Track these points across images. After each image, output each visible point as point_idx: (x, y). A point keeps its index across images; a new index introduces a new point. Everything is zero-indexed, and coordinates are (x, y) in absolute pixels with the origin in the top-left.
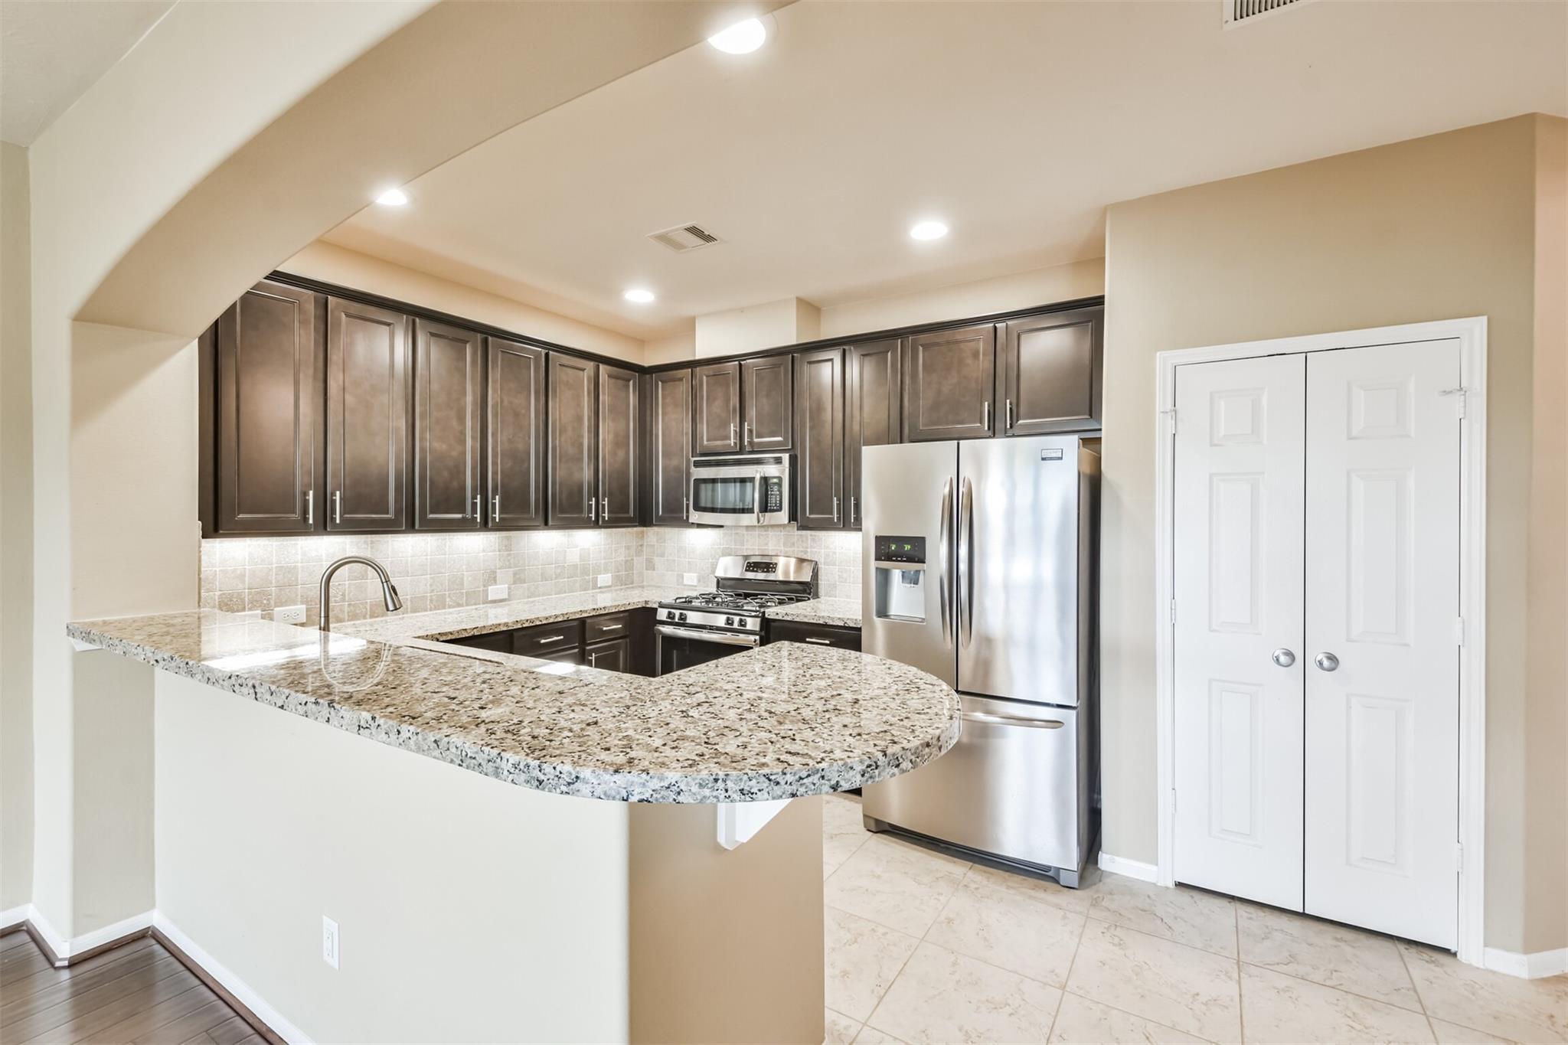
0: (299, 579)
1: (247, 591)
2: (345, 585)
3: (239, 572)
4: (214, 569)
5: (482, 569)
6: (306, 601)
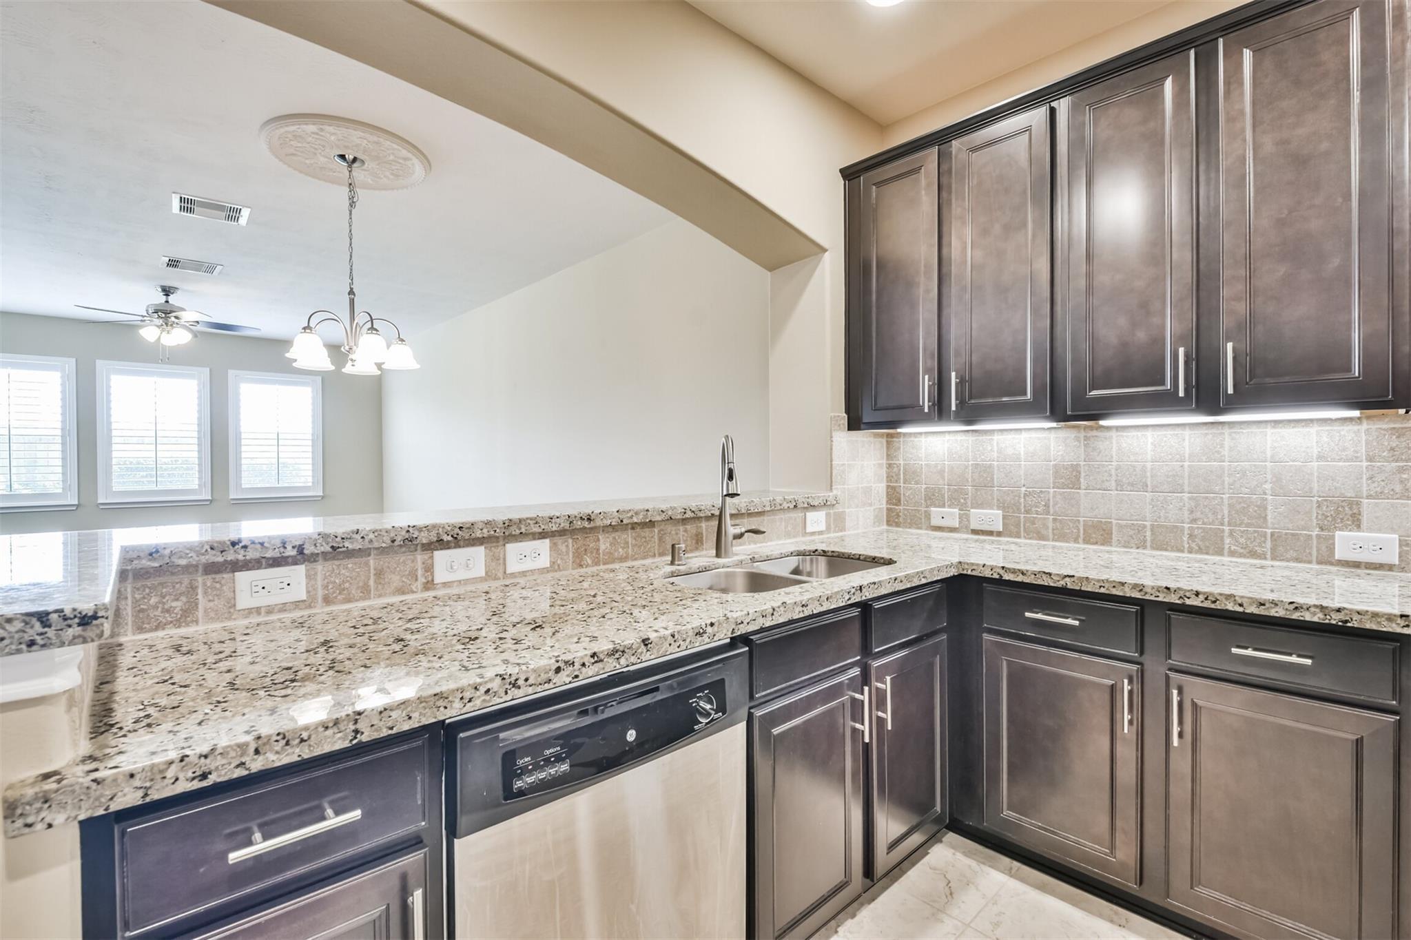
0: (995, 479)
1: (946, 487)
2: (1049, 492)
3: (939, 467)
5: (1315, 492)
6: (1002, 506)
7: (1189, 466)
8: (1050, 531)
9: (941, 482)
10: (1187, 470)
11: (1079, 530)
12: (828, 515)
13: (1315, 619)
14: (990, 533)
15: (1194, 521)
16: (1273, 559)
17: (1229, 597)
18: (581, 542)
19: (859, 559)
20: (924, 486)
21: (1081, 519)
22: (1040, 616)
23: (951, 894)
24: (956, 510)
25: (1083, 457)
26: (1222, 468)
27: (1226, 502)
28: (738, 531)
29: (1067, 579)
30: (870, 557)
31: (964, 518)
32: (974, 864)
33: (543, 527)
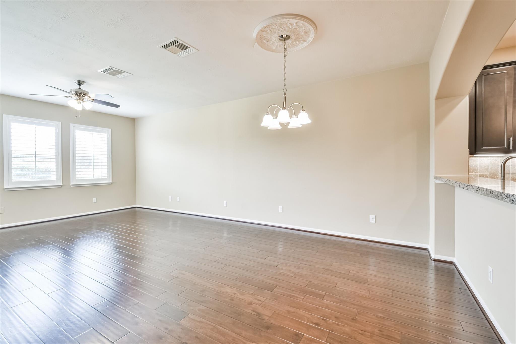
1: (489, 174)
3: (486, 167)
4: (477, 166)
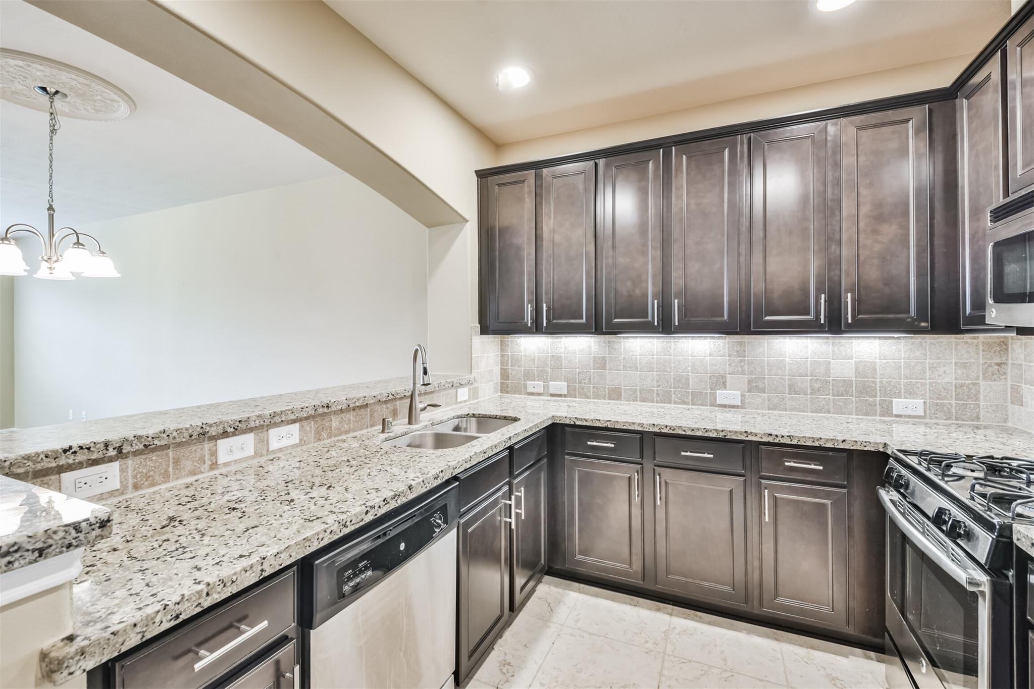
0: (563, 364)
1: (536, 368)
2: (591, 372)
4: (522, 354)
5: (708, 372)
6: (567, 380)
7: (657, 358)
8: (591, 393)
9: (533, 365)
10: (655, 360)
11: (605, 392)
12: (469, 389)
13: (714, 436)
14: (560, 396)
15: (658, 386)
16: (692, 404)
17: (680, 427)
18: (320, 422)
19: (496, 418)
20: (523, 368)
21: (607, 386)
22: (595, 443)
23: (552, 610)
24: (541, 383)
25: (607, 353)
26: (670, 359)
27: (672, 376)
28: (422, 406)
29: (608, 422)
30: (503, 416)
31: (546, 387)
32: (560, 590)
33: (297, 415)
